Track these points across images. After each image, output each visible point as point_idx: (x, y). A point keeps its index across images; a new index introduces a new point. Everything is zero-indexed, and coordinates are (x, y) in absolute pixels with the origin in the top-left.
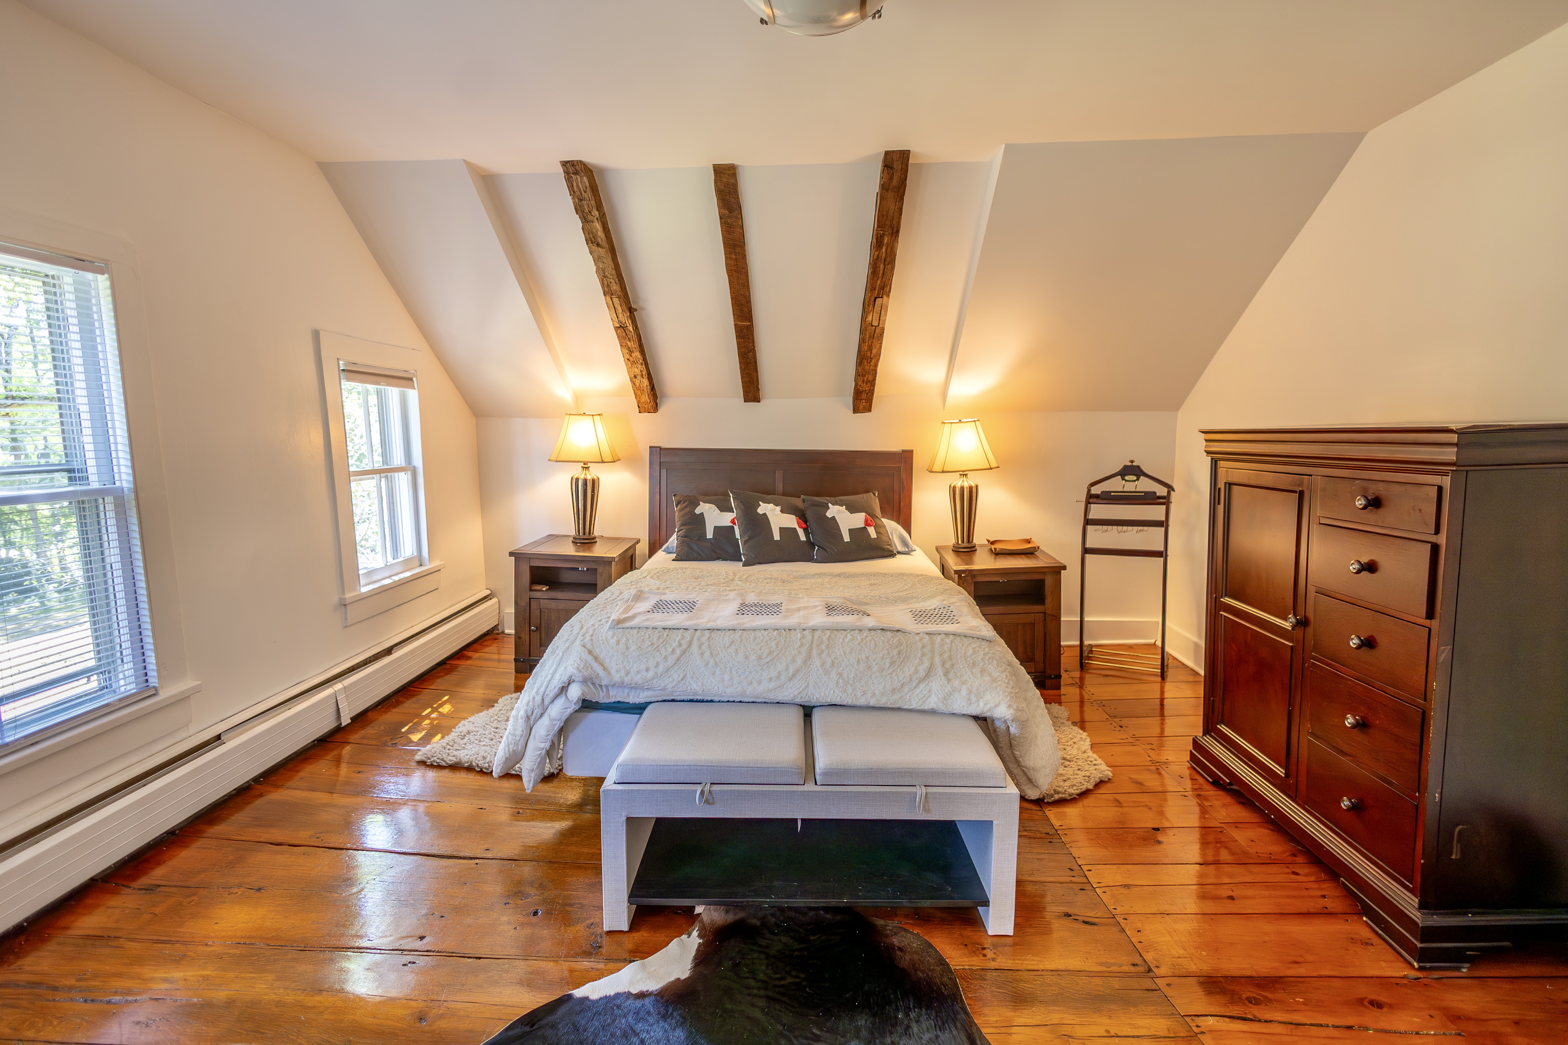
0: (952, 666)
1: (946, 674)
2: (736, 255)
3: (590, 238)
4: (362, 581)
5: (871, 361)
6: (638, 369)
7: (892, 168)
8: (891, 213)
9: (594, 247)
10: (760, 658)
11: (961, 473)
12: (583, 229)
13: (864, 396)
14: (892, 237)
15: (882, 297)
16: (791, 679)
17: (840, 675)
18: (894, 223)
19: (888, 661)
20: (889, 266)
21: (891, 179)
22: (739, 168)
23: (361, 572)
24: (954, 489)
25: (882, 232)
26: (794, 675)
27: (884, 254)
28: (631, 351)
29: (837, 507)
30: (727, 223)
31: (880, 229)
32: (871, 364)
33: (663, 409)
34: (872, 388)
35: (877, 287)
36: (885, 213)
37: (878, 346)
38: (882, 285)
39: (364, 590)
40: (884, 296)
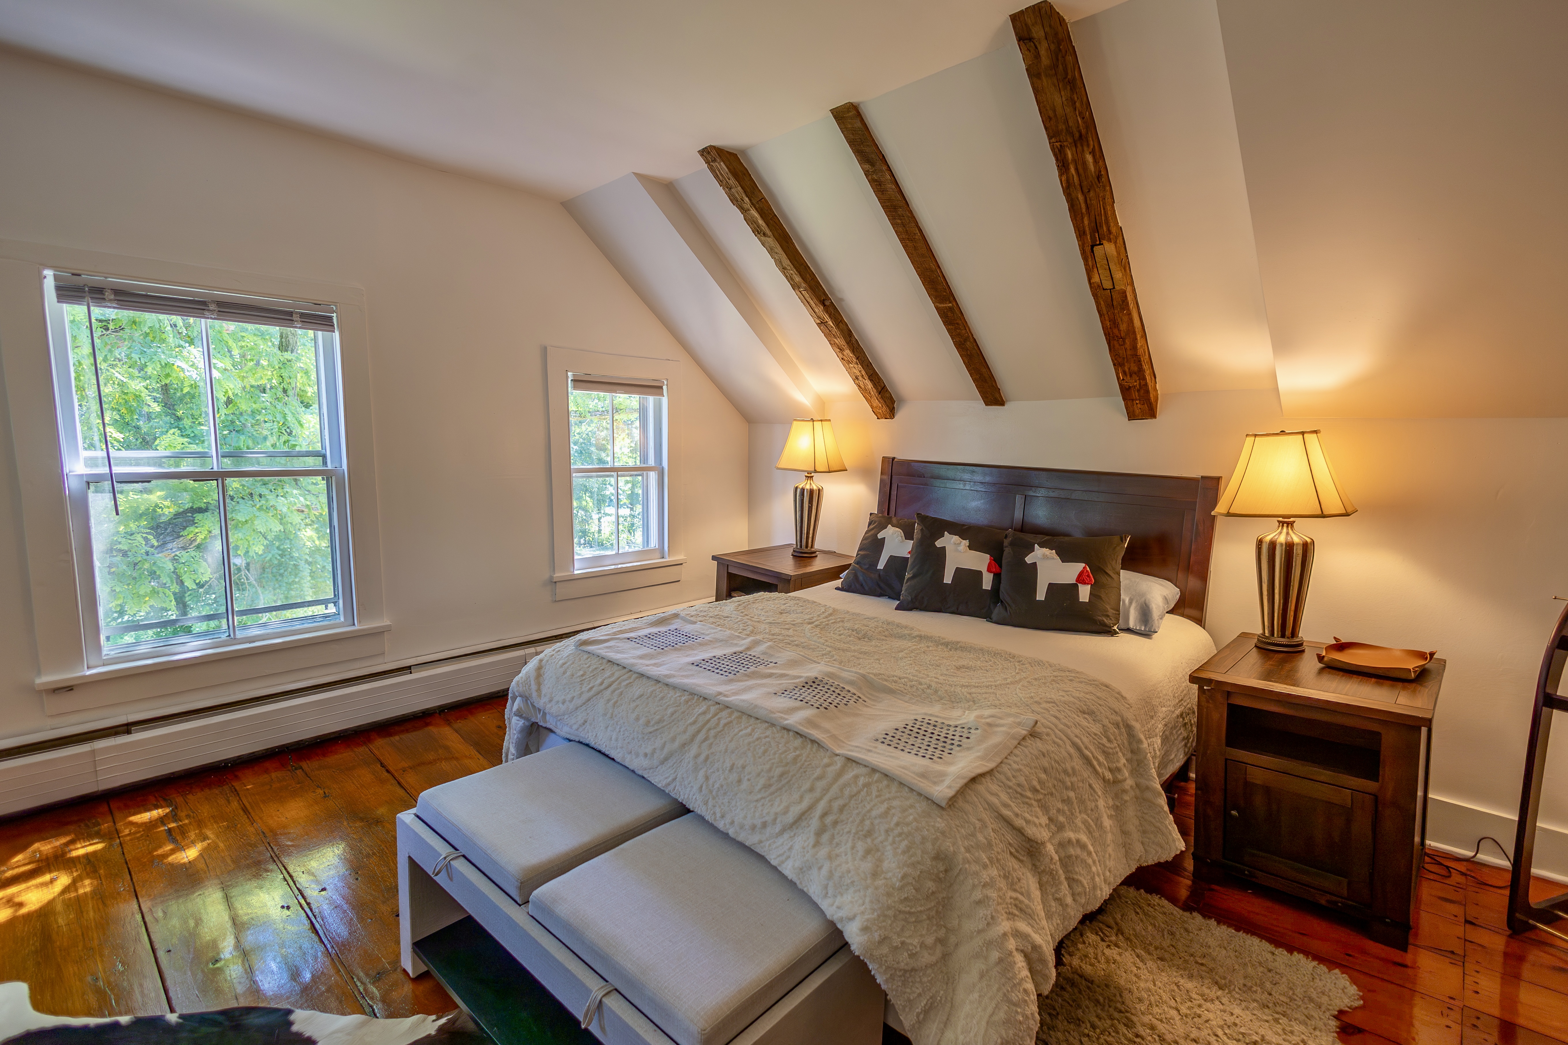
0: (835, 823)
1: (819, 833)
2: (901, 220)
3: (755, 228)
4: (577, 565)
5: (1124, 341)
6: (857, 369)
7: (1031, 39)
8: (1059, 111)
9: (763, 238)
10: (647, 723)
11: (1281, 519)
12: (745, 219)
13: (1135, 395)
14: (1076, 147)
15: (1100, 244)
16: (662, 763)
17: (707, 778)
18: (1071, 124)
19: (762, 781)
20: (1092, 194)
21: (1037, 56)
22: (862, 106)
23: (576, 557)
24: (1260, 543)
25: (1058, 144)
26: (666, 759)
27: (1075, 176)
28: (841, 350)
29: (1046, 551)
30: (876, 181)
31: (1053, 140)
32: (1126, 346)
33: (899, 416)
34: (1143, 383)
35: (1087, 229)
36: (1051, 113)
37: (1125, 319)
38: (1093, 224)
39: (576, 572)
40: (1105, 242)
